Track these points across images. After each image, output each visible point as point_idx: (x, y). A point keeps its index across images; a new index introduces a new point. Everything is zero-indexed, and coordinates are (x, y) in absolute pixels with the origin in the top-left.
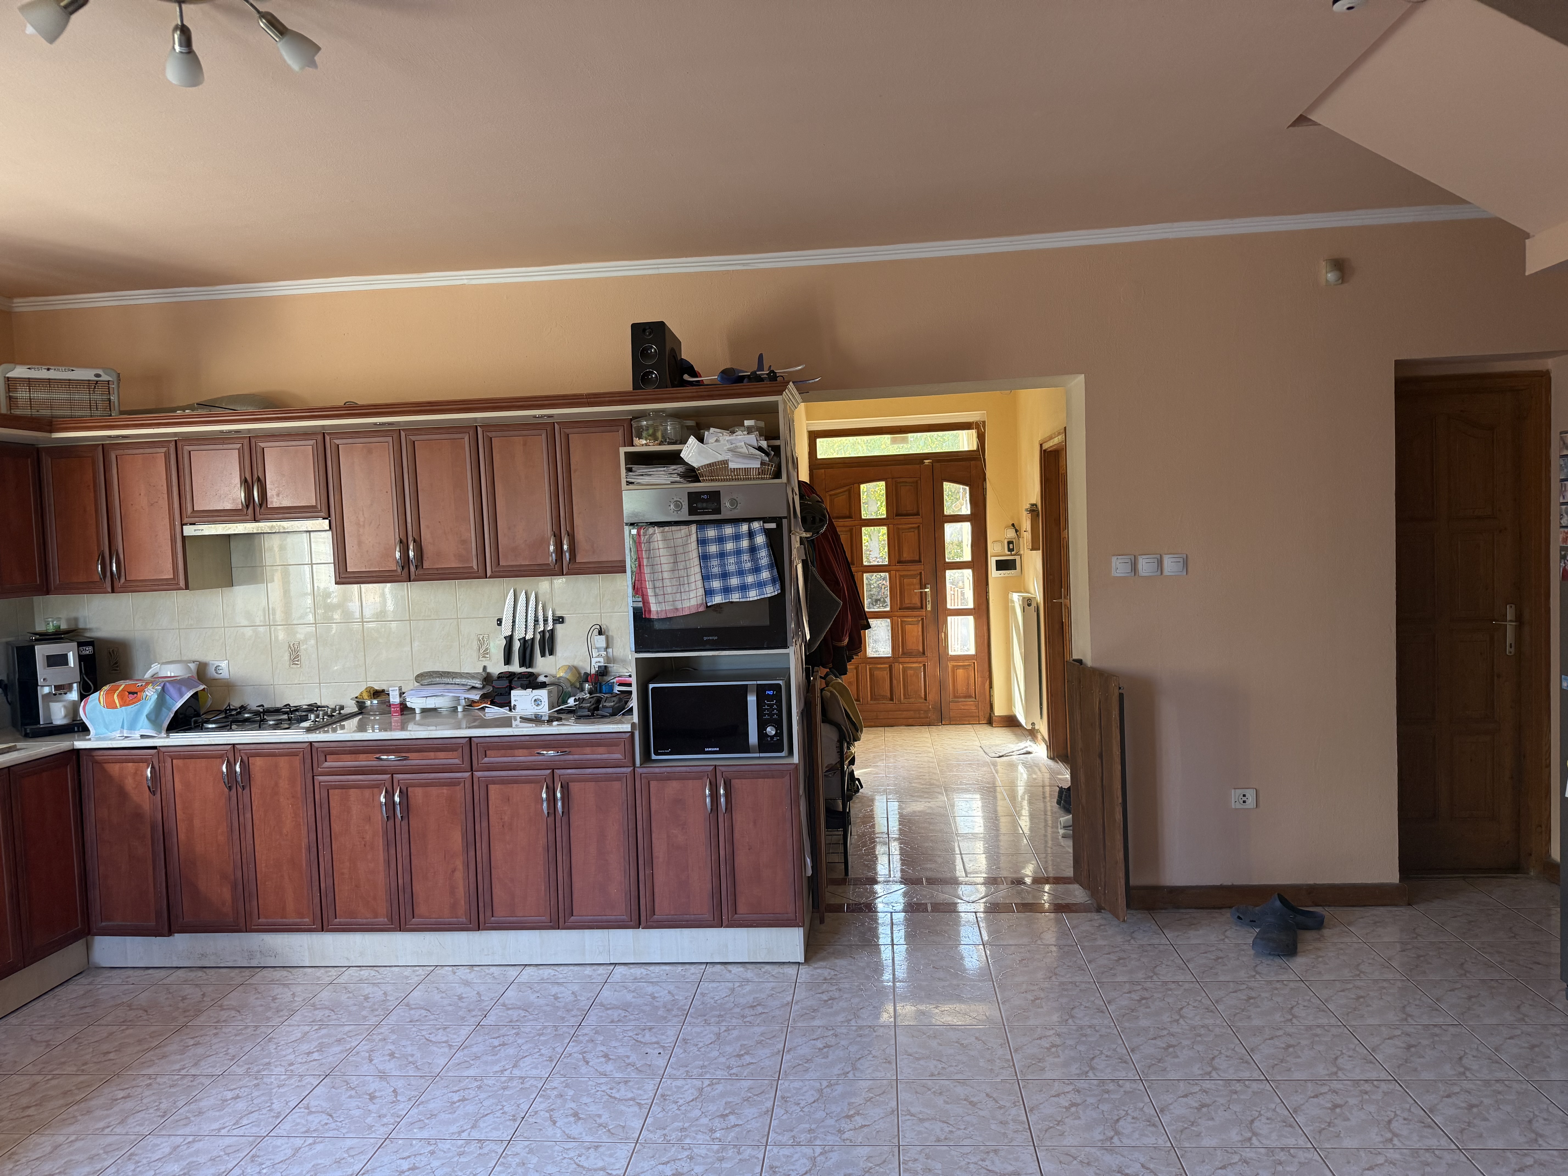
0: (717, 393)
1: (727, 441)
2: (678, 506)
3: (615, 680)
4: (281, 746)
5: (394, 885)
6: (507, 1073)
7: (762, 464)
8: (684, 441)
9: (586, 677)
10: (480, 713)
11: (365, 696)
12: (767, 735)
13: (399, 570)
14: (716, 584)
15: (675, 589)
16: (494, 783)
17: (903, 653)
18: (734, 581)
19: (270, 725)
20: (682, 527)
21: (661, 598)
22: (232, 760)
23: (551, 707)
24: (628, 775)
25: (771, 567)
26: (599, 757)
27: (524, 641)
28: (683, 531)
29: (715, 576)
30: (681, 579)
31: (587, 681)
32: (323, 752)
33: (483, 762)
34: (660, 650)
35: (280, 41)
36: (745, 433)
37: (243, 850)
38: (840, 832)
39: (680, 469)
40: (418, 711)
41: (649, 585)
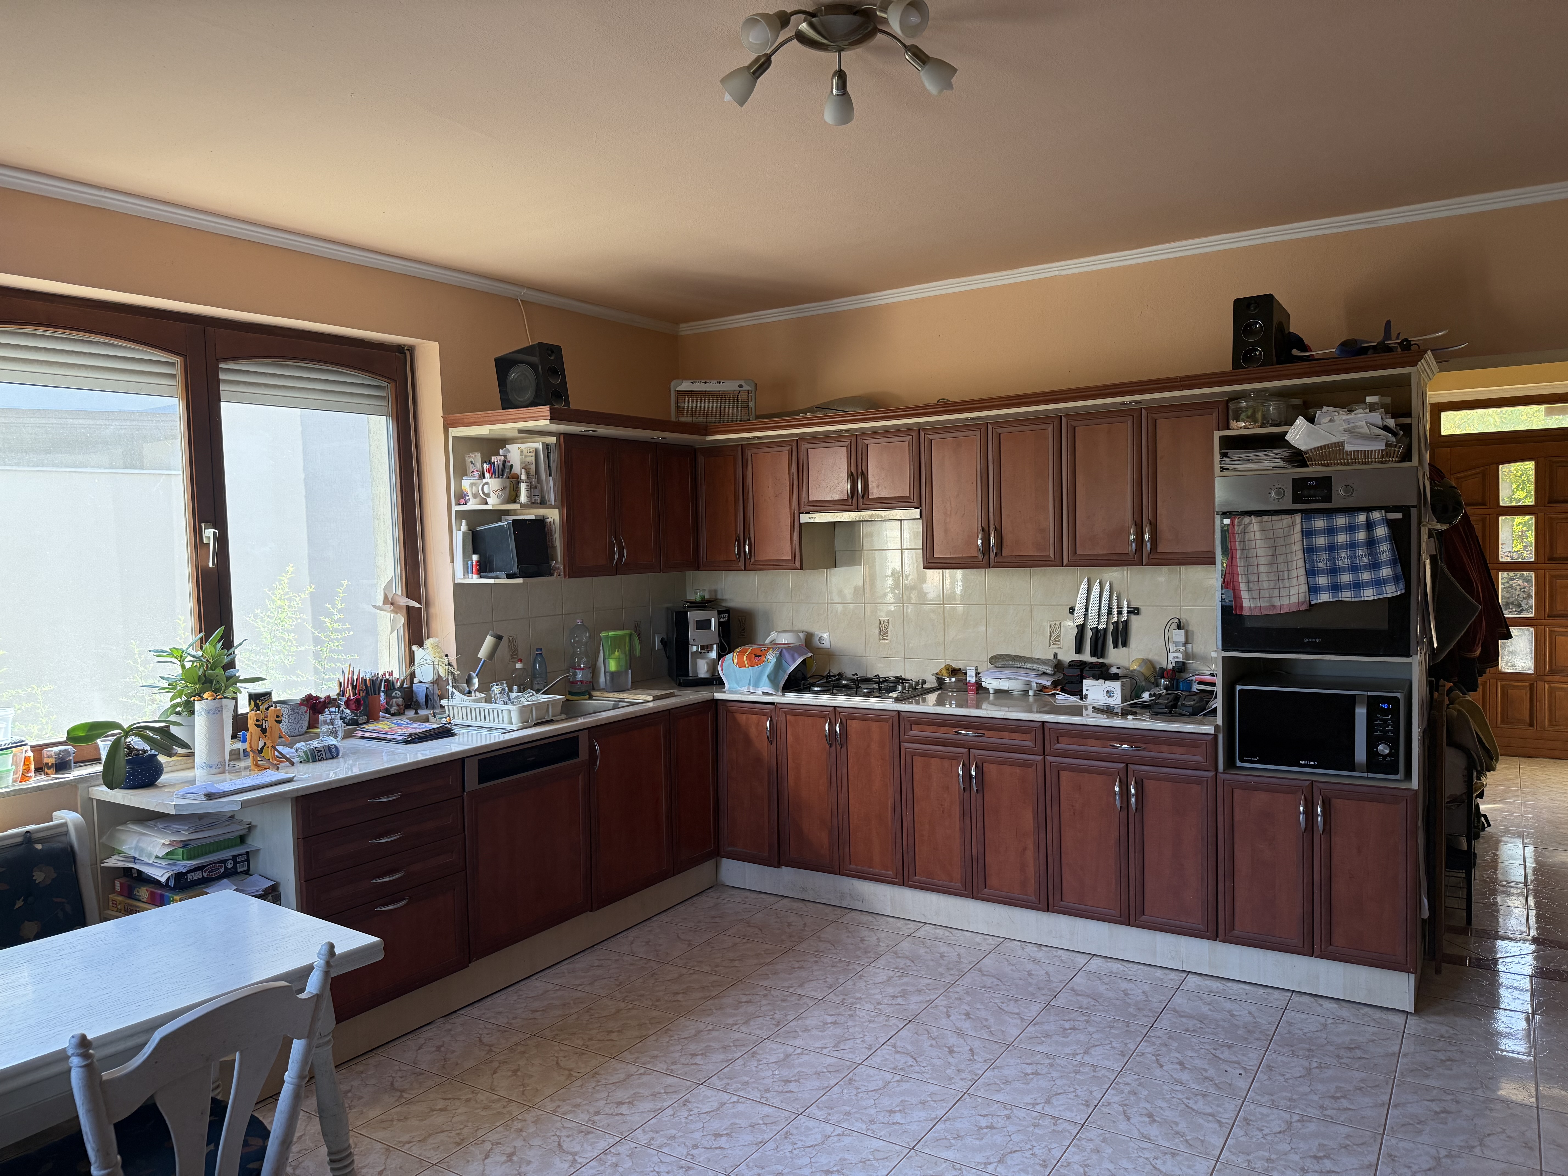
0: (1334, 367)
1: (1344, 420)
2: (1280, 493)
3: (1194, 678)
4: (873, 712)
5: (968, 853)
6: (1079, 1058)
7: (1387, 445)
8: (1291, 423)
9: (1162, 672)
10: (1051, 699)
11: (945, 673)
12: (1378, 754)
13: (980, 557)
14: (1323, 581)
15: (1272, 584)
16: (1066, 769)
17: (1551, 670)
18: (1346, 578)
19: (864, 692)
20: (1284, 517)
21: (1255, 594)
22: (833, 721)
23: (1124, 700)
24: (1209, 780)
25: (1393, 563)
26: (1178, 756)
27: (1096, 630)
28: (1285, 522)
29: (1321, 572)
30: (1281, 574)
31: (1162, 676)
32: (909, 721)
33: (1055, 747)
34: (1251, 649)
35: (922, 70)
36: (1368, 410)
37: (840, 802)
38: (1462, 874)
39: (1285, 452)
40: (991, 691)
41: (1242, 579)
